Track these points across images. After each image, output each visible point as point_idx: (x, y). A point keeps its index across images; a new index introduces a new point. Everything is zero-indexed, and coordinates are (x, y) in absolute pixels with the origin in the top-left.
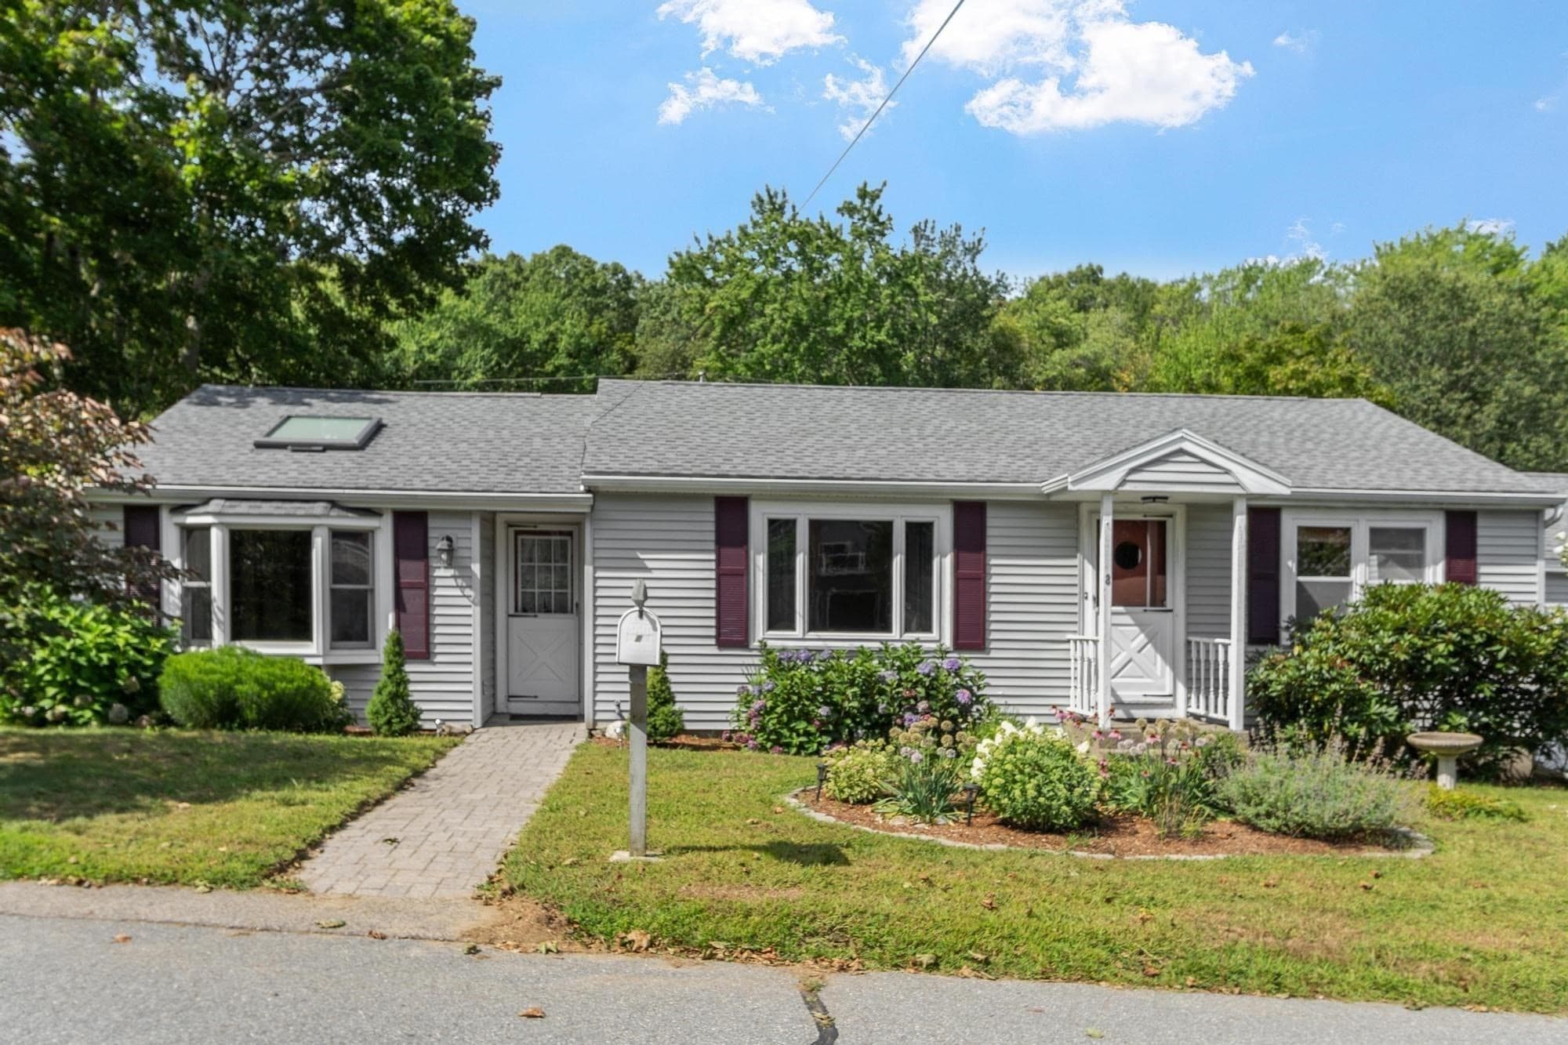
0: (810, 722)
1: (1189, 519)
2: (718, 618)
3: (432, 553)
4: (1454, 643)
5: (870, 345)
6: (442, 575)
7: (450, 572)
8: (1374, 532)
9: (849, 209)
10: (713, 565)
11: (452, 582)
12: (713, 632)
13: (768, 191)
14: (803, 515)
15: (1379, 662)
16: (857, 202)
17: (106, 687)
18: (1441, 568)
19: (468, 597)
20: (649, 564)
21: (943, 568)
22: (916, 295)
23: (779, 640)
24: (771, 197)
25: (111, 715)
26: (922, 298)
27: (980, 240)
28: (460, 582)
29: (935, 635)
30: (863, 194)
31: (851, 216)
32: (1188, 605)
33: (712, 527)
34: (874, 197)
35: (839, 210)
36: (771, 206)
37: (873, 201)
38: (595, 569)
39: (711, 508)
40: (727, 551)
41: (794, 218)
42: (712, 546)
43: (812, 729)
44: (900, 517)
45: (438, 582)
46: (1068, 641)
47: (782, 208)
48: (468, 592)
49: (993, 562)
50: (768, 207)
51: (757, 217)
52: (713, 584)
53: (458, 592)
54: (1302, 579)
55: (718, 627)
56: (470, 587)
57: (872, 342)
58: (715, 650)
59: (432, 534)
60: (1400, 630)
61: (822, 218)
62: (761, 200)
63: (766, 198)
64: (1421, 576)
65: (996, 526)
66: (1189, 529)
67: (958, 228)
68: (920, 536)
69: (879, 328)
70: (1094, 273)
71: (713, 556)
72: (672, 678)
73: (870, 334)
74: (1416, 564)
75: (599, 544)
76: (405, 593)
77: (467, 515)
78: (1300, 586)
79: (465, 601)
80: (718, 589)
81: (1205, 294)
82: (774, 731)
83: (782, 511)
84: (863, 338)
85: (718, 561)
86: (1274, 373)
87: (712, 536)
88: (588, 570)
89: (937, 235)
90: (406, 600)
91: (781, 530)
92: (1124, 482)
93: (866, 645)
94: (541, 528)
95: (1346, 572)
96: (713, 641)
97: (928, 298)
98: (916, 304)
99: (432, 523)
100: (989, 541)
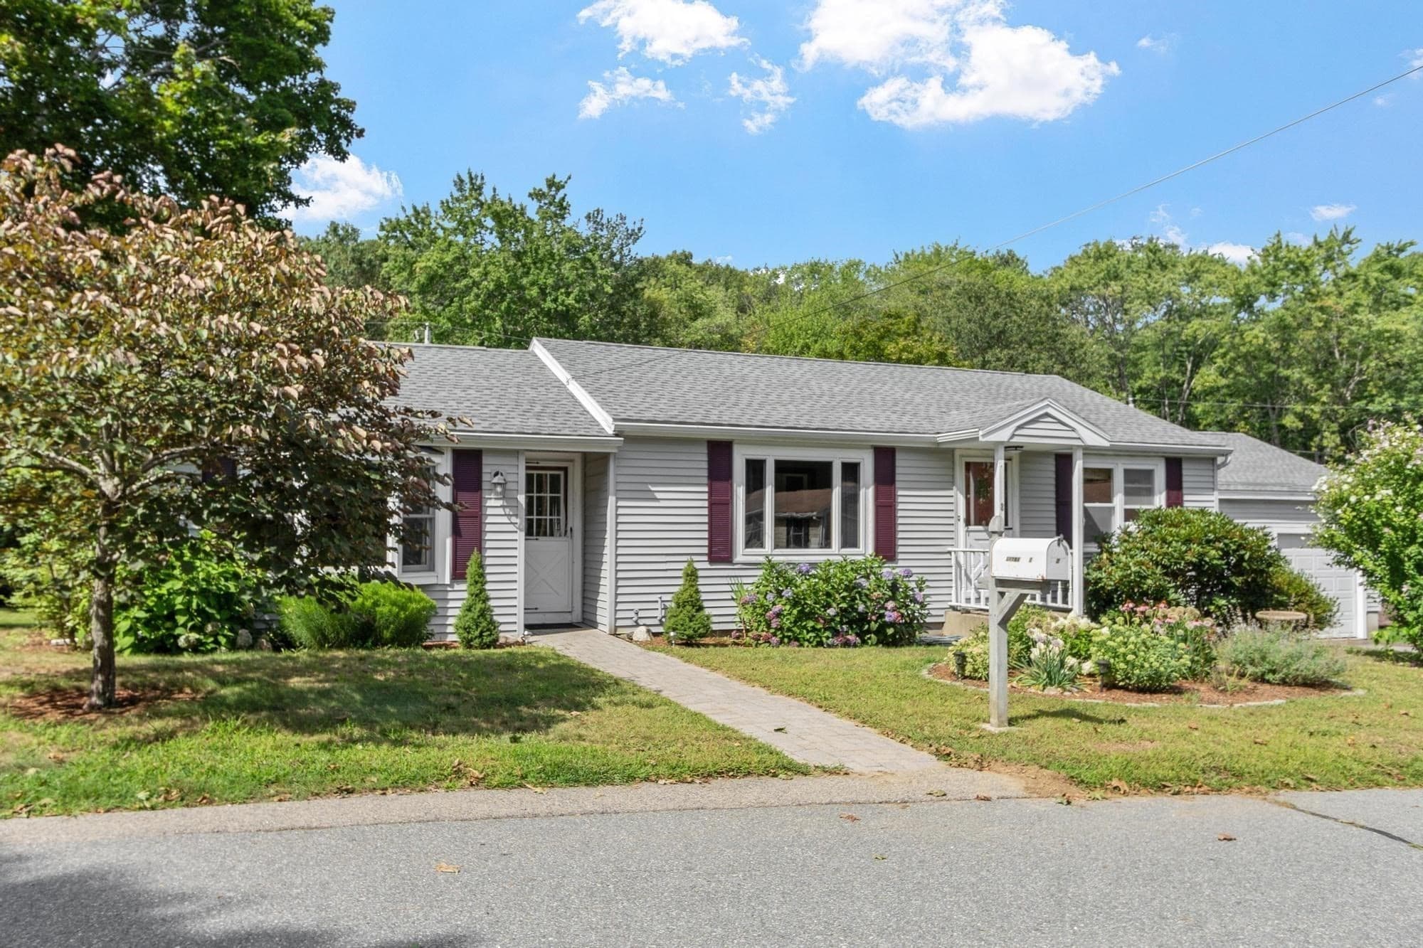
0: (817, 620)
1: (1022, 462)
2: (711, 539)
3: (485, 486)
4: (1222, 549)
5: (560, 308)
6: (493, 505)
7: (500, 503)
8: (1126, 471)
9: (537, 195)
10: (706, 496)
11: (501, 511)
12: (706, 550)
13: (470, 174)
14: (770, 456)
15: (1176, 564)
16: (545, 189)
17: (226, 614)
18: (1164, 496)
19: (514, 524)
20: (658, 496)
21: (867, 496)
22: (594, 268)
23: (756, 555)
24: (471, 179)
25: (240, 641)
26: (599, 272)
27: (640, 229)
28: (507, 511)
29: (861, 550)
30: (551, 183)
31: (540, 201)
32: (1022, 525)
33: (705, 465)
34: (559, 187)
35: (530, 195)
36: (471, 186)
37: (558, 190)
38: (618, 499)
39: (705, 450)
40: (717, 485)
41: (494, 198)
42: (705, 480)
43: (819, 626)
44: (837, 458)
45: (489, 511)
46: (950, 553)
47: (480, 188)
48: (514, 519)
49: (900, 493)
50: (468, 186)
51: (457, 194)
52: (706, 512)
53: (505, 520)
54: (1087, 505)
55: (710, 546)
56: (516, 516)
57: (562, 304)
58: (707, 565)
59: (485, 469)
60: (1187, 541)
61: (510, 200)
62: (462, 181)
63: (466, 179)
64: (1151, 503)
65: (903, 465)
66: (1021, 470)
67: (623, 218)
68: (851, 471)
69: (568, 294)
70: (686, 257)
71: (706, 489)
72: (701, 588)
73: (561, 298)
74: (1150, 492)
75: (620, 479)
76: (461, 520)
77: (516, 453)
78: (1085, 510)
79: (512, 528)
80: (711, 515)
81: (781, 280)
82: (789, 630)
83: (756, 453)
84: (555, 300)
85: (710, 493)
86: (890, 348)
87: (705, 473)
88: (611, 500)
89: (604, 221)
90: (461, 526)
91: (755, 468)
92: (1013, 436)
93: (831, 558)
94: (542, 464)
95: (1109, 500)
96: (706, 558)
97: (604, 272)
98: (594, 275)
99: (486, 460)
100: (898, 478)
